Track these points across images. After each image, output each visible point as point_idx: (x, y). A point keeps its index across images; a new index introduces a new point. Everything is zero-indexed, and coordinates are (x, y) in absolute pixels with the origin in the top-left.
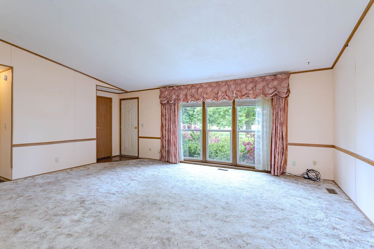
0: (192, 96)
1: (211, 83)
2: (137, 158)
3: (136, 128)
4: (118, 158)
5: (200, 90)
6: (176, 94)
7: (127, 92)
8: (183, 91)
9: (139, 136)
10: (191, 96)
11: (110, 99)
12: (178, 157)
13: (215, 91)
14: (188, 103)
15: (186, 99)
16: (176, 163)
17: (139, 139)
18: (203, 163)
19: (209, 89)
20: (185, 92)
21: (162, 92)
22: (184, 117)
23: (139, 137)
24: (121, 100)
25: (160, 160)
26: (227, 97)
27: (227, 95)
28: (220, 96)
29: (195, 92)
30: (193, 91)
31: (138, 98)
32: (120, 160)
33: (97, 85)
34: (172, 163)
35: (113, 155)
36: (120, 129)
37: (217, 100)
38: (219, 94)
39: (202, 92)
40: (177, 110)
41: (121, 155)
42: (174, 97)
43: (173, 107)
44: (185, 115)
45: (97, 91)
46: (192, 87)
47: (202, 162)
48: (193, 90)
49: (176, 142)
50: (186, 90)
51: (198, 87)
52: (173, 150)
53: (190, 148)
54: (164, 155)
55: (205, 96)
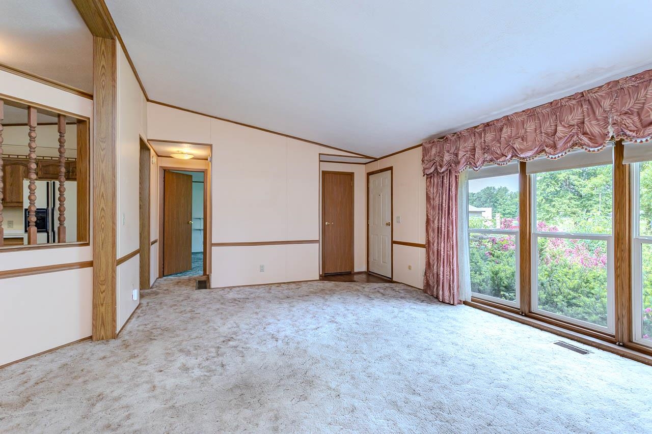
0: (486, 149)
1: (534, 109)
2: (390, 281)
3: (388, 224)
4: (364, 276)
5: (506, 132)
6: (452, 151)
7: (376, 160)
8: (465, 142)
9: (394, 240)
10: (484, 149)
11: (351, 175)
12: (456, 290)
13: (548, 127)
14: (477, 168)
15: (472, 162)
16: (452, 303)
17: (394, 245)
18: (522, 315)
19: (530, 126)
20: (469, 144)
21: (426, 151)
22: (565, 201)
23: (393, 242)
24: (369, 174)
25: (425, 291)
26: (585, 140)
27: (585, 134)
28: (560, 138)
29: (493, 141)
30: (489, 137)
31: (391, 168)
32: (368, 281)
33: (320, 154)
34: (443, 302)
35: (356, 270)
36: (368, 225)
37: (551, 151)
38: (559, 134)
39: (510, 137)
40: (454, 185)
41: (370, 272)
42: (447, 157)
43: (446, 181)
44: (568, 197)
45: (321, 162)
46: (487, 128)
47: (518, 313)
48: (487, 135)
49: (451, 258)
50: (473, 138)
51: (499, 125)
52: (445, 273)
53: (496, 273)
54: (431, 283)
55: (516, 146)
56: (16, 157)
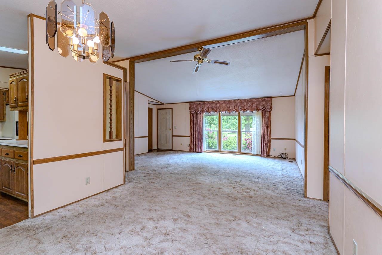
1: (225, 101)
2: (171, 150)
3: (171, 130)
5: (218, 105)
6: (202, 107)
7: (163, 104)
8: (206, 105)
10: (212, 108)
11: (151, 109)
12: (202, 149)
13: (228, 106)
14: (210, 113)
15: (208, 111)
16: (201, 152)
17: (173, 137)
19: (224, 105)
21: (191, 106)
23: (172, 136)
24: (158, 109)
25: (190, 151)
27: (235, 109)
28: (231, 109)
29: (215, 106)
30: (213, 105)
31: (172, 109)
32: (158, 152)
33: (148, 101)
35: (153, 149)
36: (158, 130)
37: (229, 112)
39: (219, 107)
40: (202, 117)
41: (158, 148)
42: (200, 109)
43: (199, 116)
45: (149, 104)
46: (213, 103)
47: (219, 152)
50: (208, 105)
51: (216, 103)
52: (199, 144)
54: (192, 148)
55: (221, 109)
56: (2, 89)
